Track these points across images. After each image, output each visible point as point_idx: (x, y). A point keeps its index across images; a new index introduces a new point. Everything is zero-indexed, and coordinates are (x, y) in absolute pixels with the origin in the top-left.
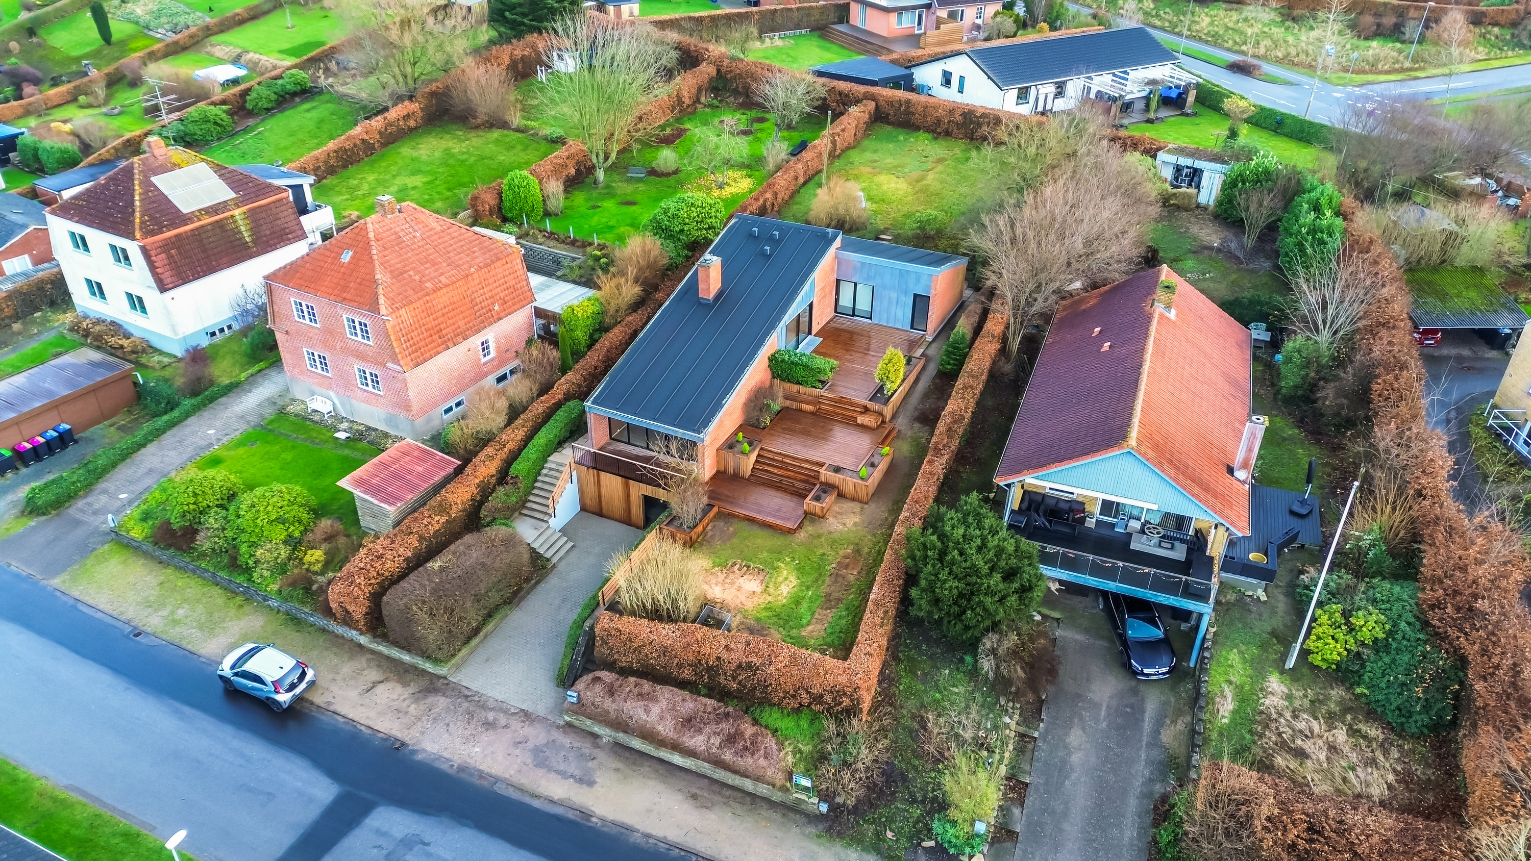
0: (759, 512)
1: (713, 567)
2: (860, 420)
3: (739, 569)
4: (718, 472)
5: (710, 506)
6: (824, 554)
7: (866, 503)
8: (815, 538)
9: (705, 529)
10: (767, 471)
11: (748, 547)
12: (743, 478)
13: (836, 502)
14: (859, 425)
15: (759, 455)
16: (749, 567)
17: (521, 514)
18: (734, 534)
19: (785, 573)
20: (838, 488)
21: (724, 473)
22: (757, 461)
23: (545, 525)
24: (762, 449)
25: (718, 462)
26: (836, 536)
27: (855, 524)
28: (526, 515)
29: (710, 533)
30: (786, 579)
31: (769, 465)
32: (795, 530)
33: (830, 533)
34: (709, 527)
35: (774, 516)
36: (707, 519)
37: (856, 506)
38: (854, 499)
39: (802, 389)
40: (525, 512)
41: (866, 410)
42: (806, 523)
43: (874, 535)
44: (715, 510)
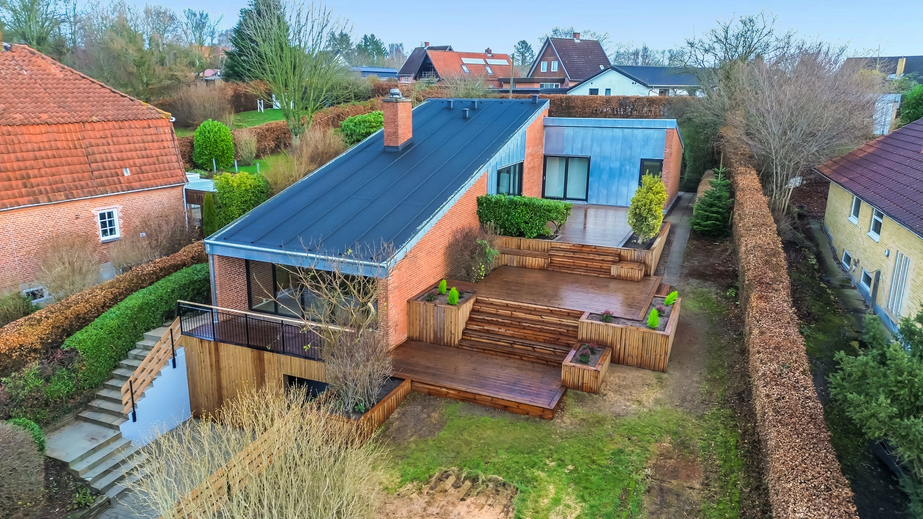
0: (483, 386)
1: (402, 484)
2: (614, 270)
3: (456, 486)
4: (410, 339)
5: (397, 380)
6: (621, 451)
7: (663, 371)
8: (593, 425)
9: (387, 417)
10: (488, 331)
11: (468, 443)
12: (449, 345)
13: (611, 370)
14: (613, 278)
15: (473, 311)
16: (474, 480)
17: (78, 418)
18: (441, 425)
19: (552, 489)
20: (612, 347)
21: (419, 340)
22: (471, 319)
23: (111, 433)
24: (477, 302)
25: (410, 323)
26: (631, 420)
27: (657, 401)
28: (86, 420)
29: (396, 424)
30: (556, 501)
31: (490, 323)
32: (554, 411)
33: (618, 416)
34: (395, 415)
35: (511, 391)
36: (391, 400)
37: (650, 376)
38: (641, 366)
39: (525, 242)
40: (86, 414)
41: (620, 259)
42: (569, 401)
43: (701, 417)
44: (406, 386)
